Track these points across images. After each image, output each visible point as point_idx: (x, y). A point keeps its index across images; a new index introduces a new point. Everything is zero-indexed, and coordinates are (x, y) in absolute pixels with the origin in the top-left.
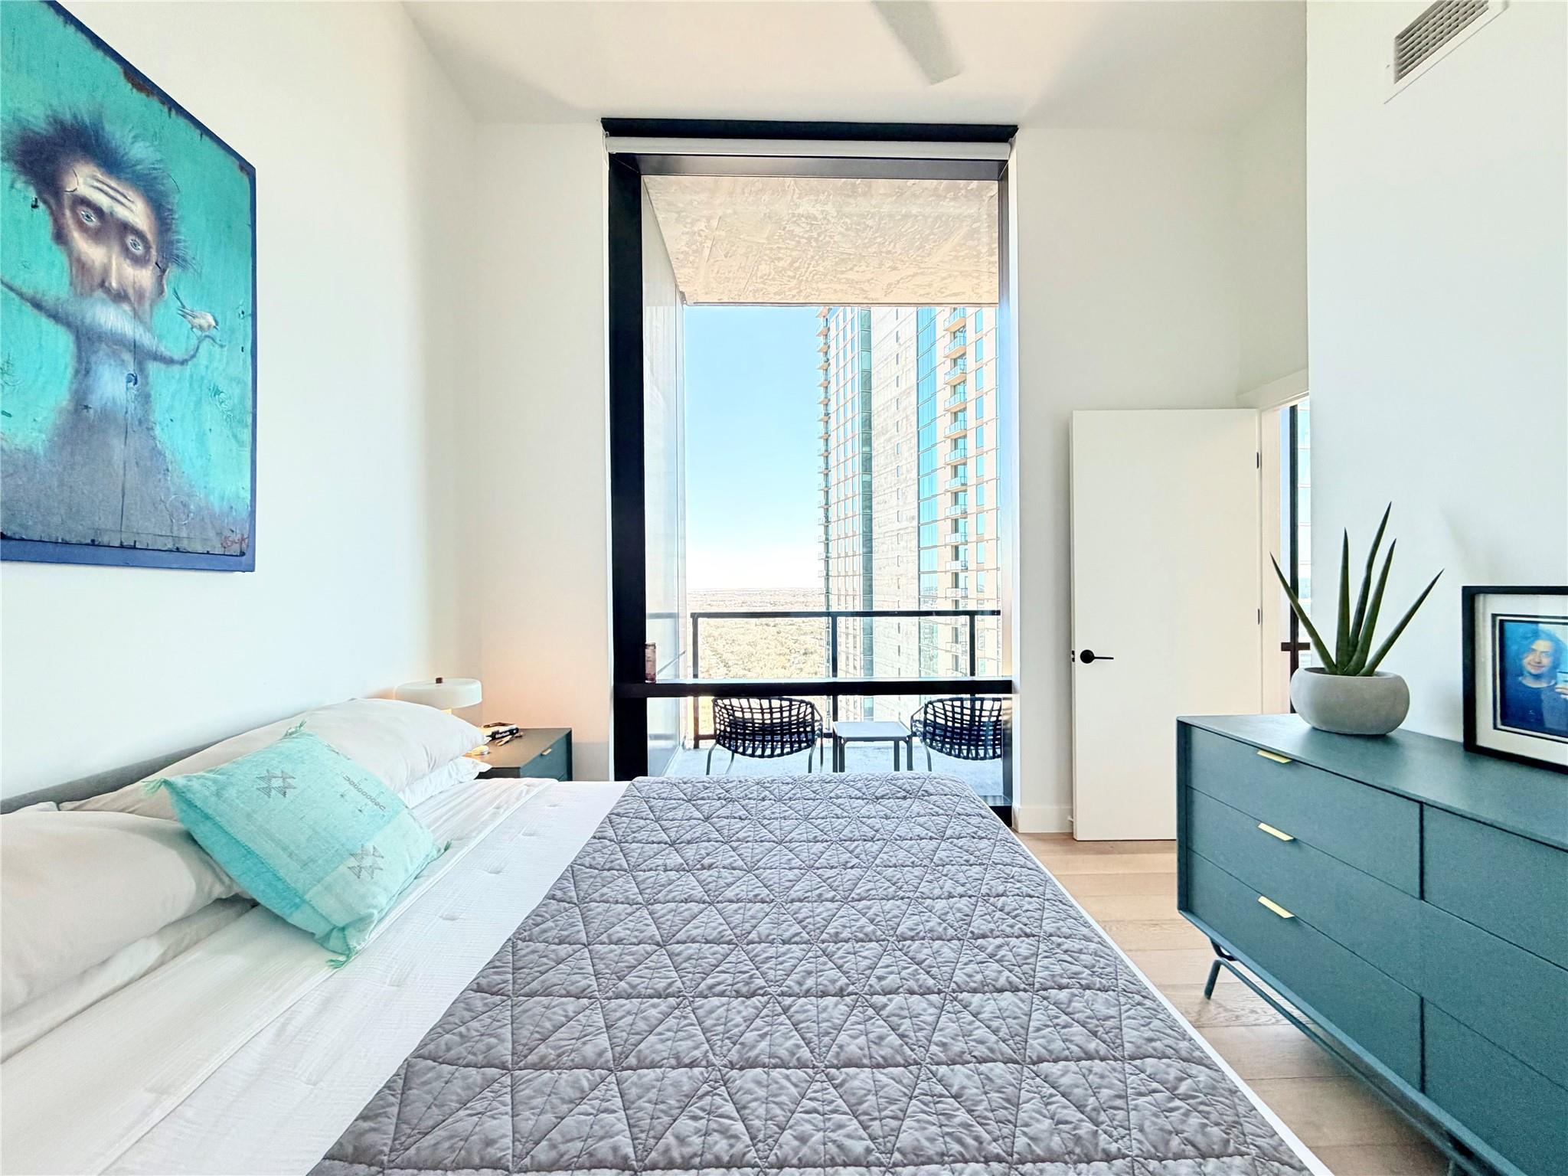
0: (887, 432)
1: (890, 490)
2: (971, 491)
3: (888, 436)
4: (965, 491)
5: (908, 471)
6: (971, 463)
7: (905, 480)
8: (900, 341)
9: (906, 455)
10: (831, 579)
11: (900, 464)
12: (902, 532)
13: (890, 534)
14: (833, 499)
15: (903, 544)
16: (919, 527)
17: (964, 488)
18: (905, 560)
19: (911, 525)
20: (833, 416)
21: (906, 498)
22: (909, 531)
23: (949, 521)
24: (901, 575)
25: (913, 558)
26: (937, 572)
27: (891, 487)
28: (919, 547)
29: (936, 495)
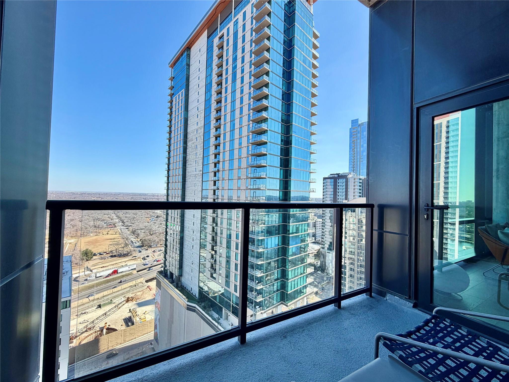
0: (193, 140)
1: (193, 161)
2: (221, 163)
3: (193, 142)
4: (219, 163)
5: (200, 155)
6: (221, 154)
7: (198, 157)
8: (199, 110)
9: (199, 149)
10: (169, 190)
11: (197, 152)
12: (196, 175)
13: (192, 176)
14: (171, 161)
15: (197, 179)
16: (203, 174)
17: (219, 162)
18: (197, 185)
19: (200, 173)
20: (173, 132)
21: (199, 164)
22: (199, 175)
23: (213, 173)
24: (196, 190)
25: (200, 184)
26: (208, 189)
27: (193, 159)
28: (202, 181)
29: (209, 164)
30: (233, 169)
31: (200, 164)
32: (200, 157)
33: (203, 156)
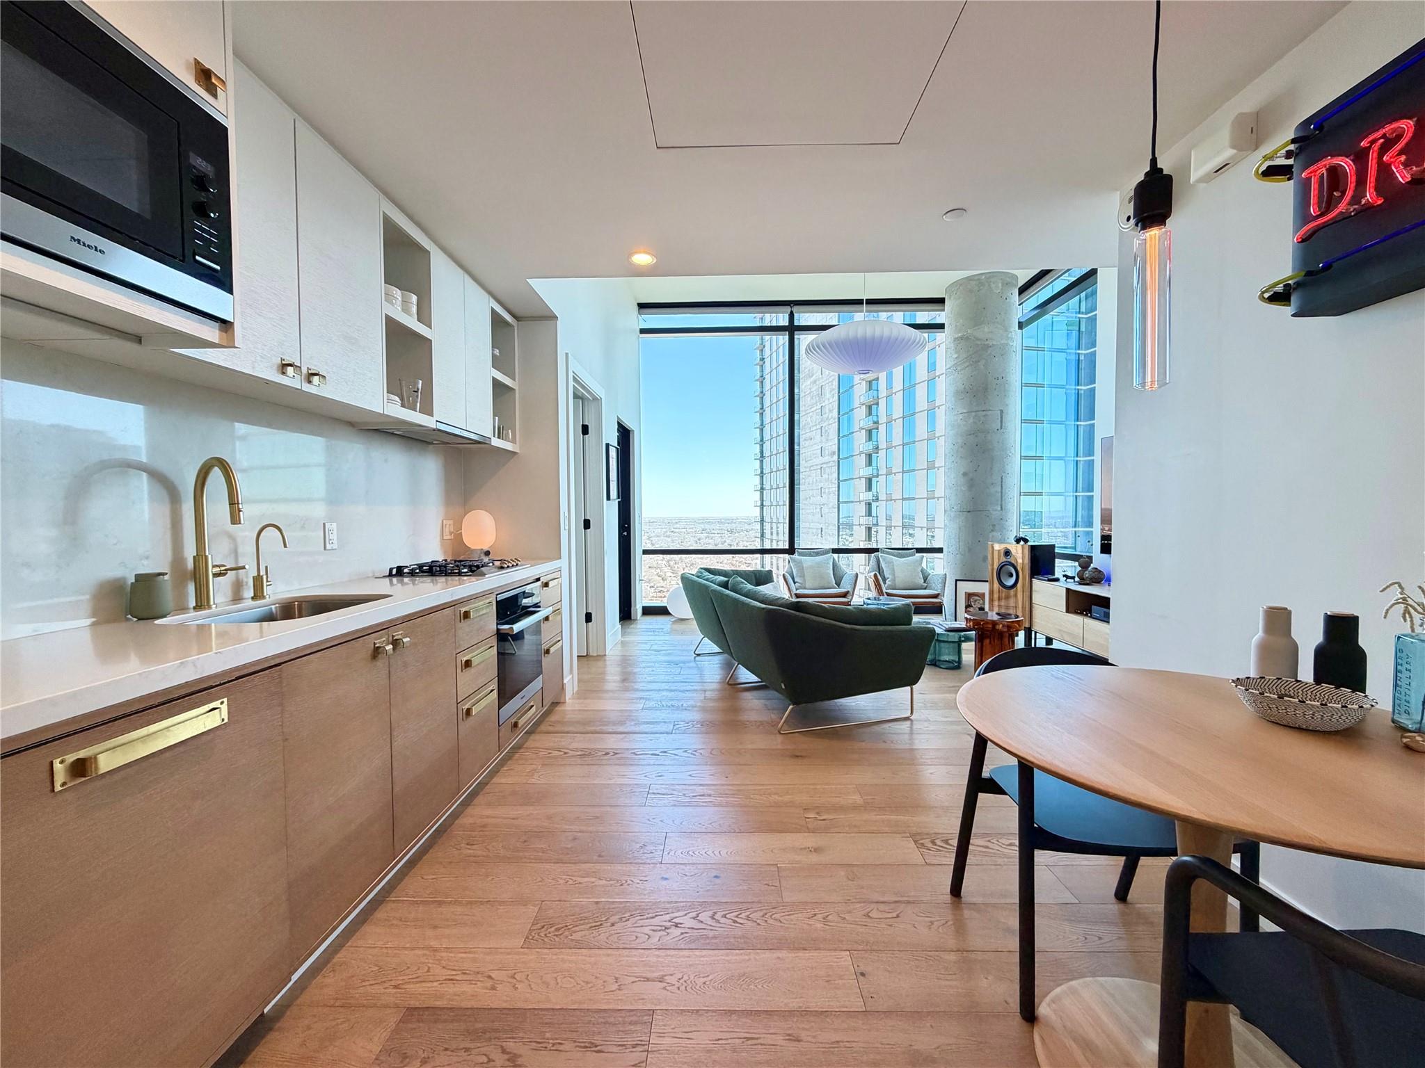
0: (813, 375)
1: (815, 428)
2: (882, 428)
3: (814, 378)
4: (877, 429)
5: (830, 411)
6: (883, 403)
7: (827, 418)
9: (828, 396)
10: (765, 508)
11: (823, 404)
12: (824, 466)
13: (815, 467)
15: (825, 476)
16: (839, 461)
17: (875, 426)
18: (827, 491)
19: (832, 459)
21: (828, 436)
22: (830, 465)
23: (863, 456)
24: (824, 505)
25: (834, 489)
26: (852, 502)
27: (816, 425)
28: (839, 479)
29: (853, 433)
30: (914, 442)
31: (830, 438)
32: (832, 418)
33: (839, 414)
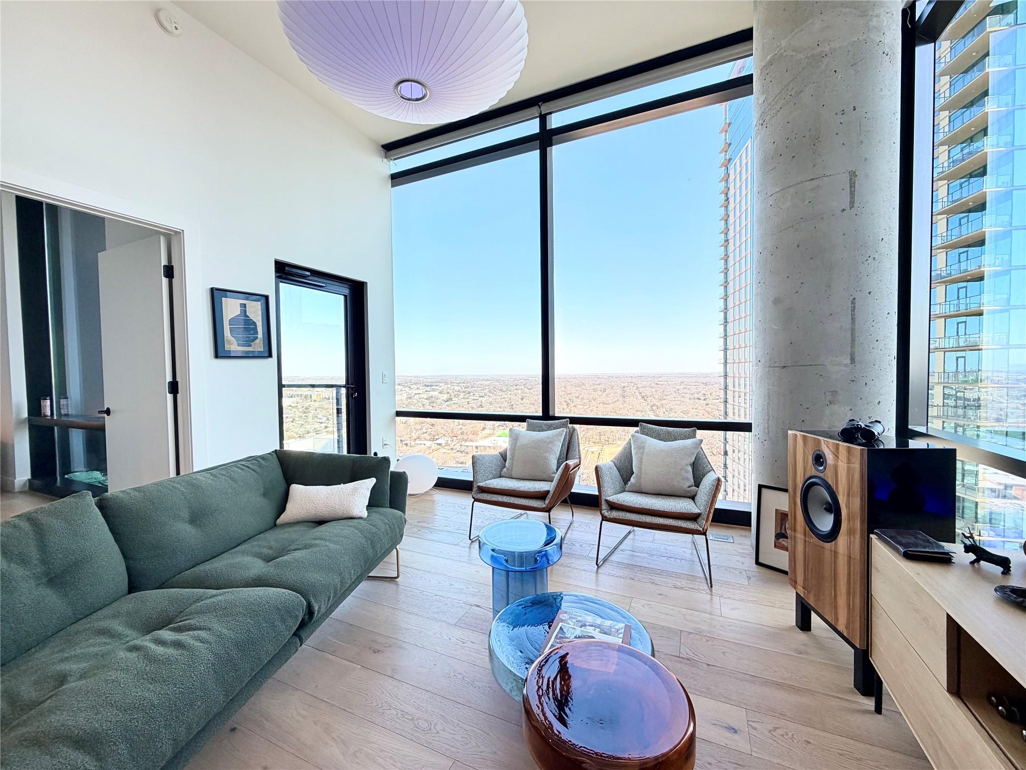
10: (728, 365)
14: (730, 304)
20: (731, 242)
